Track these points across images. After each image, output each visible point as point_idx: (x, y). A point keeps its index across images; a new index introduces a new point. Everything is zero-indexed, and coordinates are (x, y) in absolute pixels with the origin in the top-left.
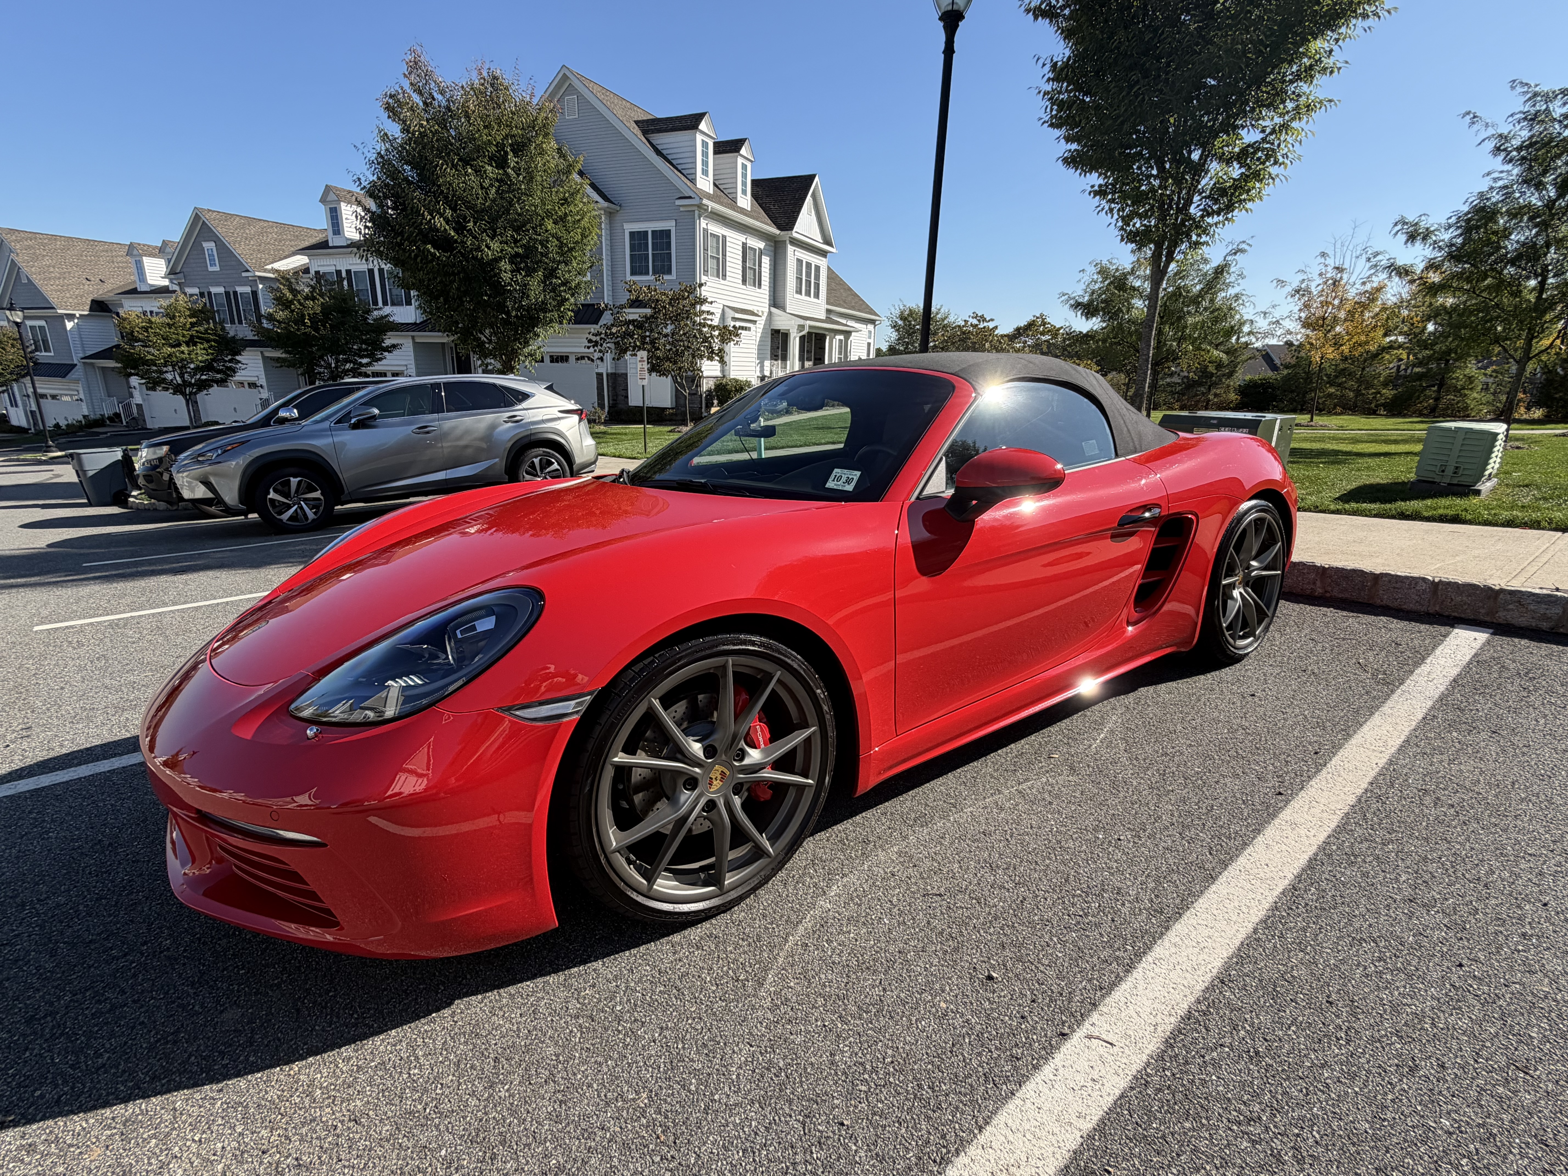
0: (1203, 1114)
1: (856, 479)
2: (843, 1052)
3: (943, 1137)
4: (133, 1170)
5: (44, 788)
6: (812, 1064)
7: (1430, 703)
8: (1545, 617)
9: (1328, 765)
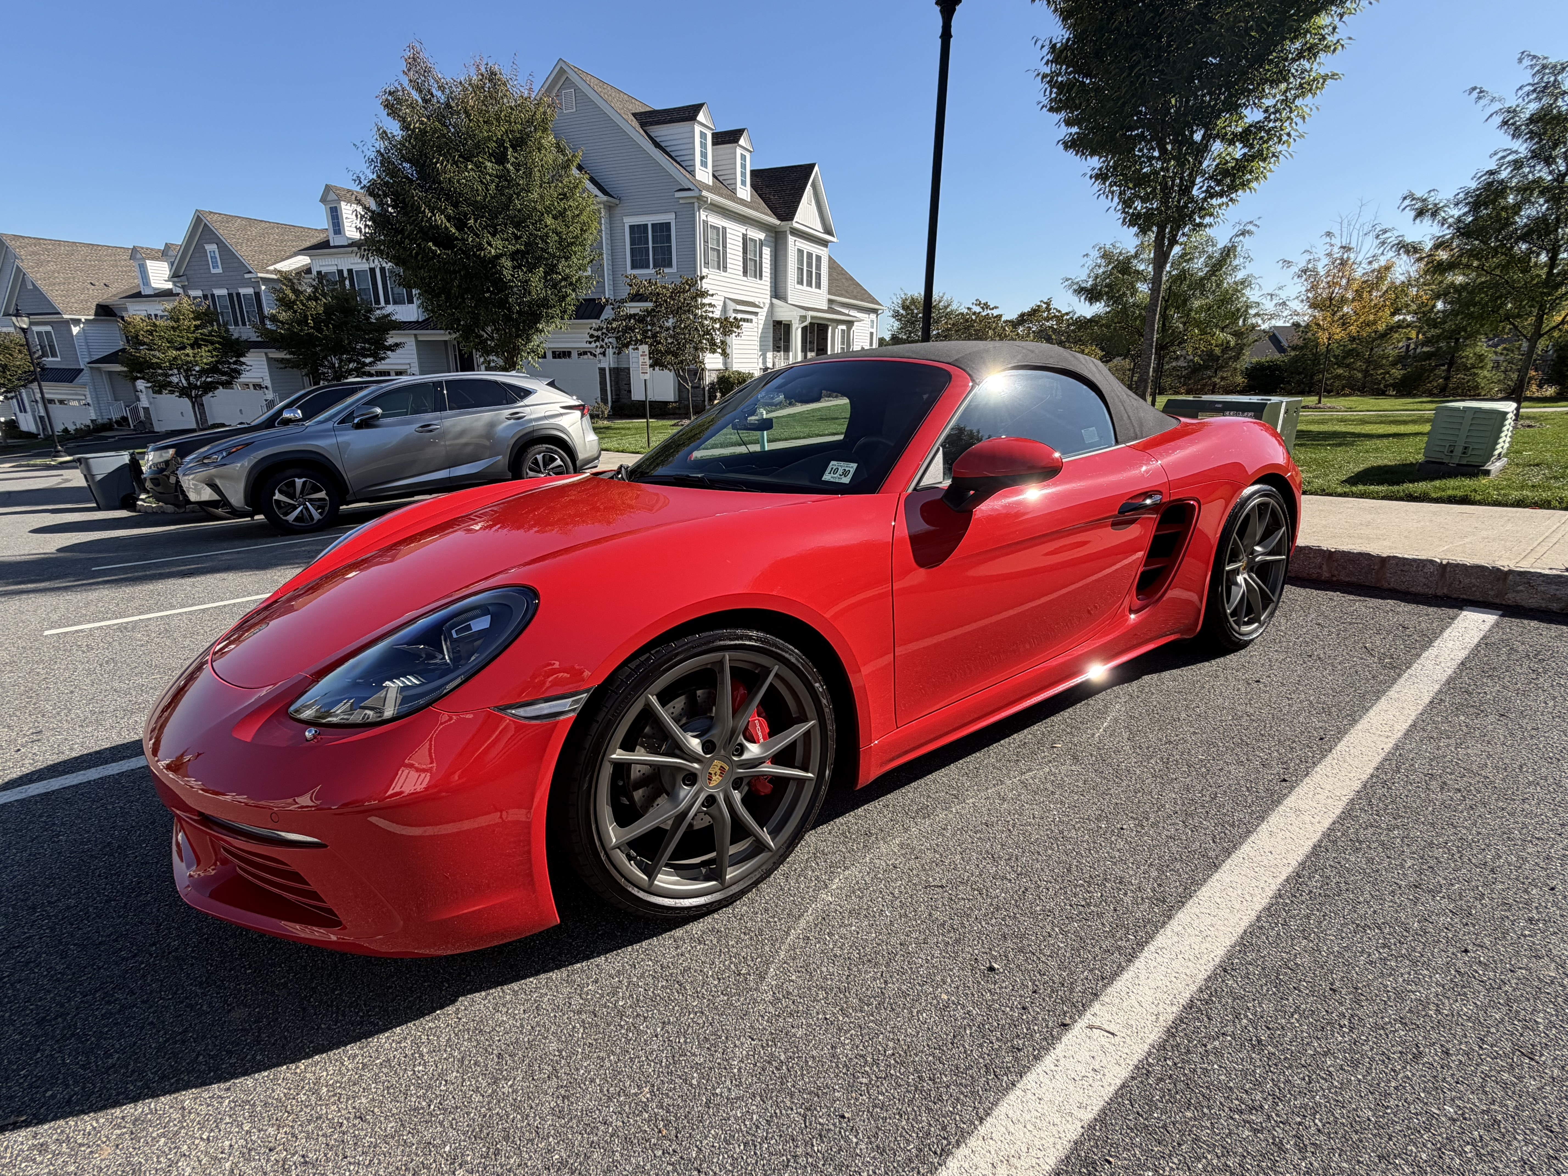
0: (1205, 1103)
1: (852, 471)
2: (843, 1045)
3: (944, 1128)
4: (143, 1169)
6: (813, 1057)
7: (1437, 687)
8: (1554, 598)
9: (1334, 751)
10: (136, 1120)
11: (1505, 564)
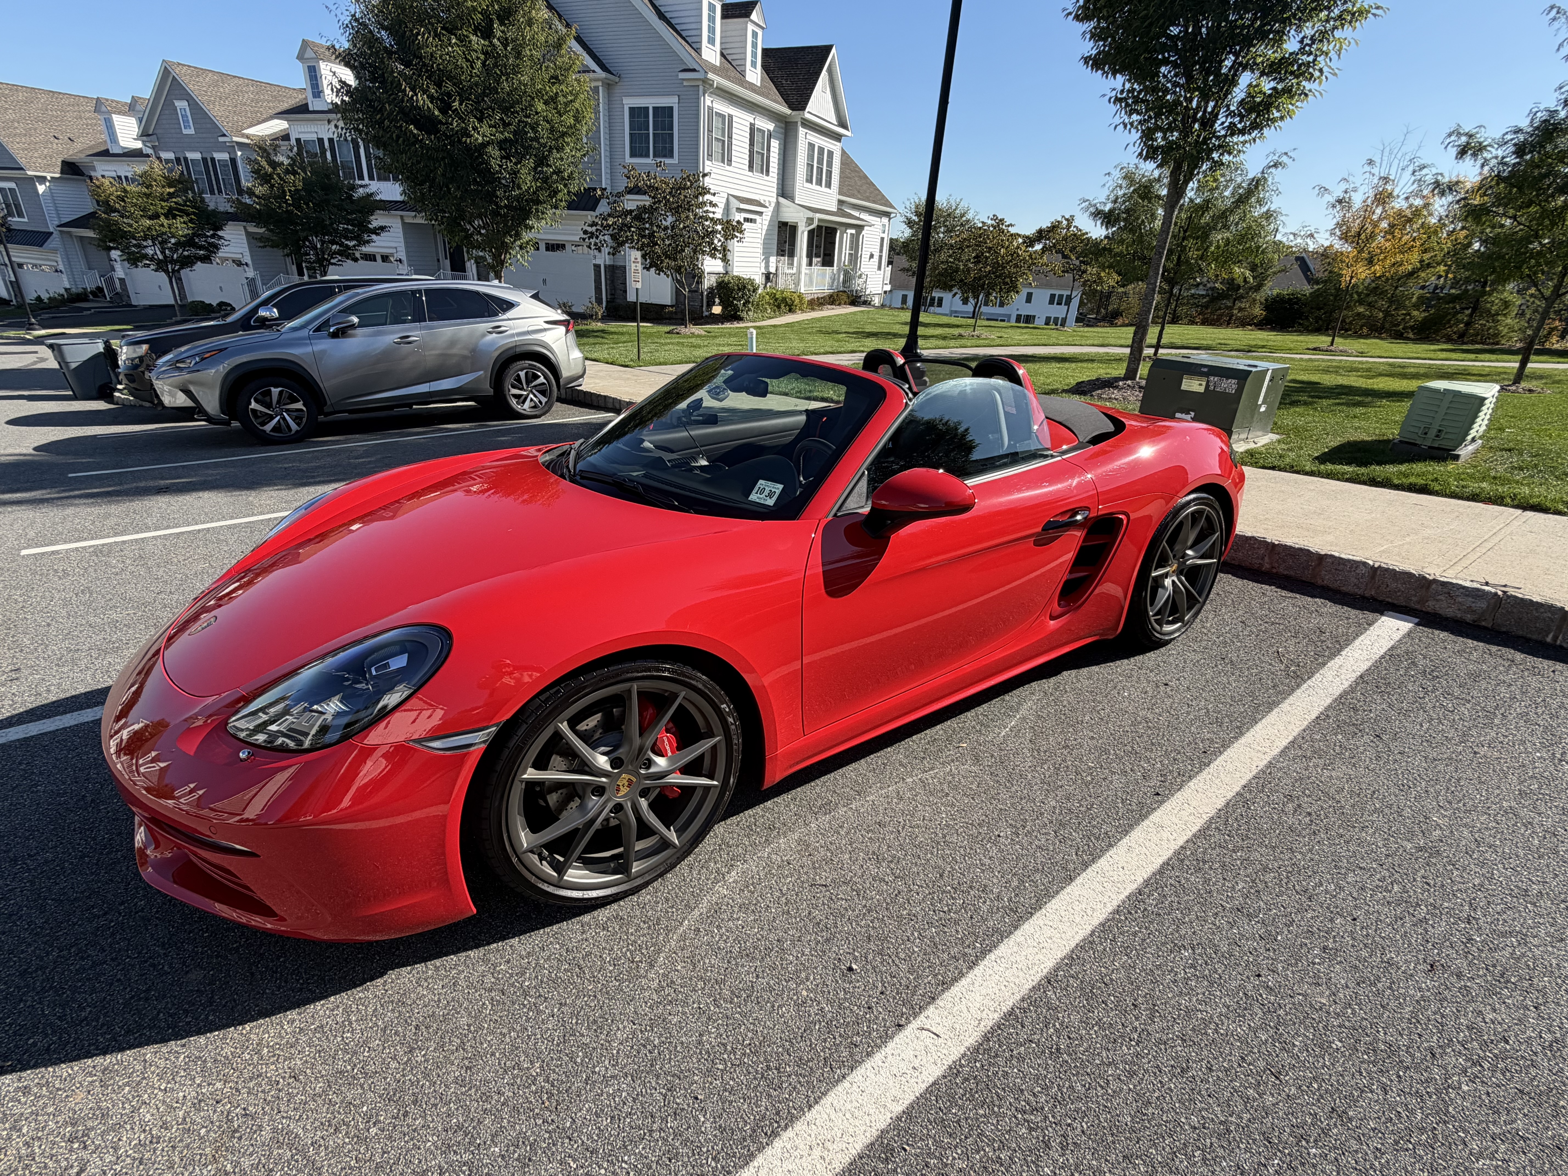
1: (778, 492)
2: (710, 1033)
3: (778, 1113)
5: (32, 737)
6: (682, 1043)
7: (1329, 701)
8: (1470, 610)
9: (1212, 765)
10: (105, 1069)
11: (1432, 572)
